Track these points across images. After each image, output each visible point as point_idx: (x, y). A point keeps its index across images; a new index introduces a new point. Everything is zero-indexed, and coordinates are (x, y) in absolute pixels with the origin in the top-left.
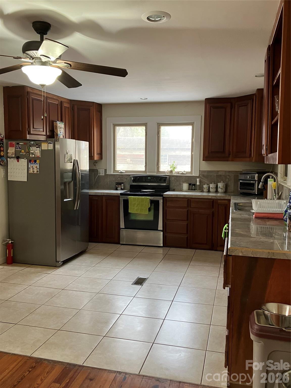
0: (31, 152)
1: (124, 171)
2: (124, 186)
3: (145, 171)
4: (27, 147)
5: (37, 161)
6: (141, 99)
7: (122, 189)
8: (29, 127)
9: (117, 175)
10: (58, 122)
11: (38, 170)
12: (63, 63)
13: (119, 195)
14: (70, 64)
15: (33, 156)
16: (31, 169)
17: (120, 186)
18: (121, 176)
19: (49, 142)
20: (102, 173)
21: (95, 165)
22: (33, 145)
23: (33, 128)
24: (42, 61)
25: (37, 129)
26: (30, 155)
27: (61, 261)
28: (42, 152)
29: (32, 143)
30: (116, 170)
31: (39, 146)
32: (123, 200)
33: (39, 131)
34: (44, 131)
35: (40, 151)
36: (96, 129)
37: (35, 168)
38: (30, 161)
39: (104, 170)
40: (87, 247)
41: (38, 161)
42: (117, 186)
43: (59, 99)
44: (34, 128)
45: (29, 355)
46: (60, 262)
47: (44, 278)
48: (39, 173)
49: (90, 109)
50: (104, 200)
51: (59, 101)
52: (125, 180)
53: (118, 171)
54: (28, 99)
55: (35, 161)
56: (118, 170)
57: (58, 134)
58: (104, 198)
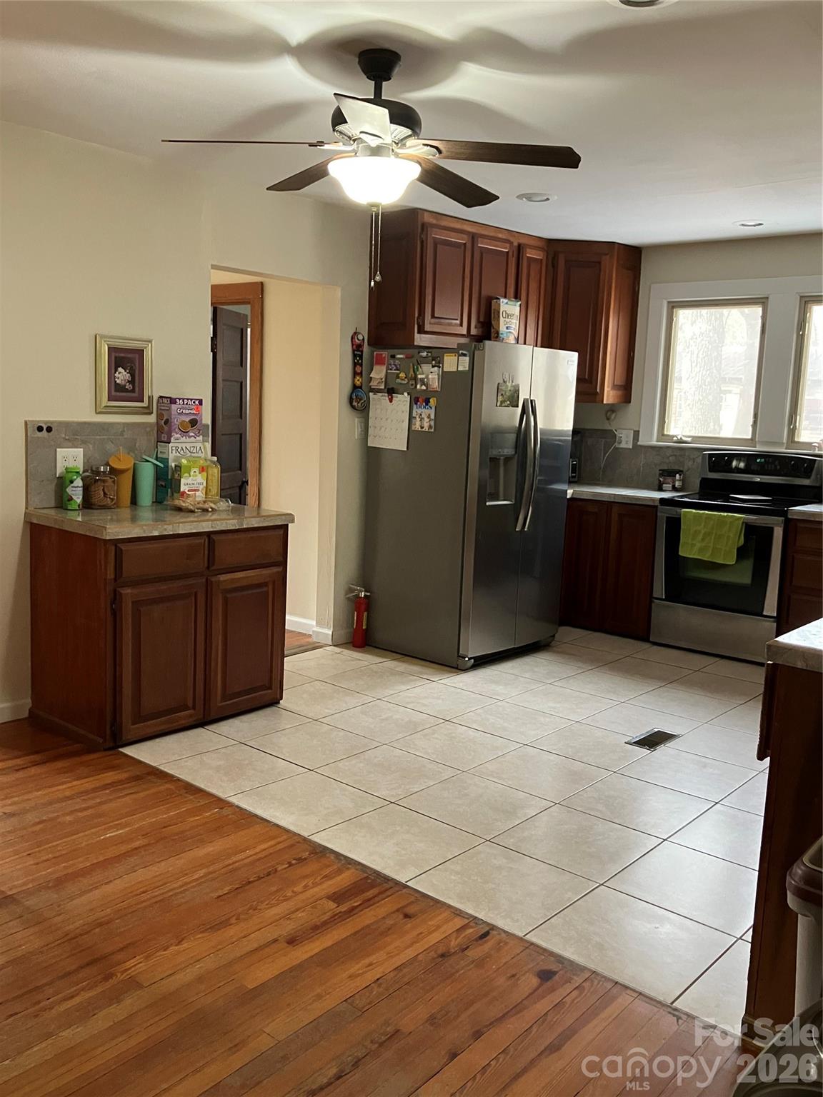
0: (419, 376)
1: (689, 437)
2: (683, 481)
3: (752, 439)
4: (411, 365)
5: (431, 400)
6: (743, 225)
7: (674, 489)
8: (422, 313)
9: (668, 447)
10: (503, 301)
11: (432, 423)
12: (419, 145)
13: (657, 503)
14: (436, 148)
15: (424, 388)
16: (418, 419)
17: (669, 480)
18: (678, 453)
19: (460, 352)
20: (627, 443)
21: (608, 419)
22: (425, 361)
23: (433, 316)
24: (369, 146)
25: (442, 321)
26: (416, 387)
27: (469, 657)
28: (445, 376)
29: (424, 354)
30: (665, 433)
31: (438, 363)
32: (667, 518)
33: (450, 325)
34: (461, 325)
35: (438, 375)
36: (616, 319)
37: (426, 418)
38: (415, 401)
39: (632, 432)
40: (554, 636)
41: (433, 401)
42: (661, 479)
43: (512, 239)
44: (436, 316)
45: (305, 834)
46: (467, 659)
47: (416, 690)
48: (432, 430)
49: (600, 263)
50: (615, 517)
51: (511, 243)
52: (691, 463)
53: (670, 438)
54: (422, 242)
55: (427, 401)
56: (671, 433)
57: (501, 332)
58: (615, 510)
